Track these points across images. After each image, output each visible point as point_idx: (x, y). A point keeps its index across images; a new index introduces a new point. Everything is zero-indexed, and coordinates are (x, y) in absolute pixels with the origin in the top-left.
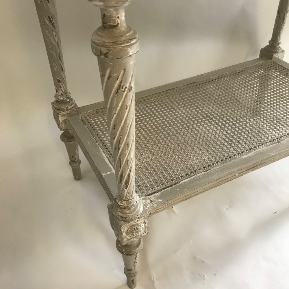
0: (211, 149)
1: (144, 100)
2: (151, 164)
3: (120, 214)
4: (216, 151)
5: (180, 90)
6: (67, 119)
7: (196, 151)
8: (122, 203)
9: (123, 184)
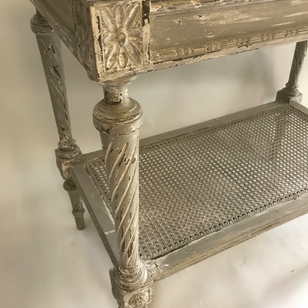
0: (223, 205)
1: (153, 147)
2: (158, 221)
3: (122, 282)
4: (228, 208)
5: (191, 136)
6: (70, 168)
7: (207, 207)
8: (125, 272)
9: (125, 253)
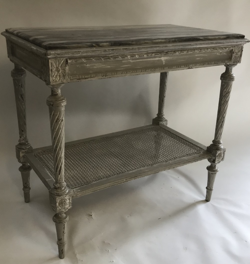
0: (112, 169)
1: (75, 146)
2: (76, 175)
3: (56, 192)
4: (115, 170)
5: (98, 141)
6: (25, 155)
7: (103, 170)
8: (57, 185)
9: (58, 172)
